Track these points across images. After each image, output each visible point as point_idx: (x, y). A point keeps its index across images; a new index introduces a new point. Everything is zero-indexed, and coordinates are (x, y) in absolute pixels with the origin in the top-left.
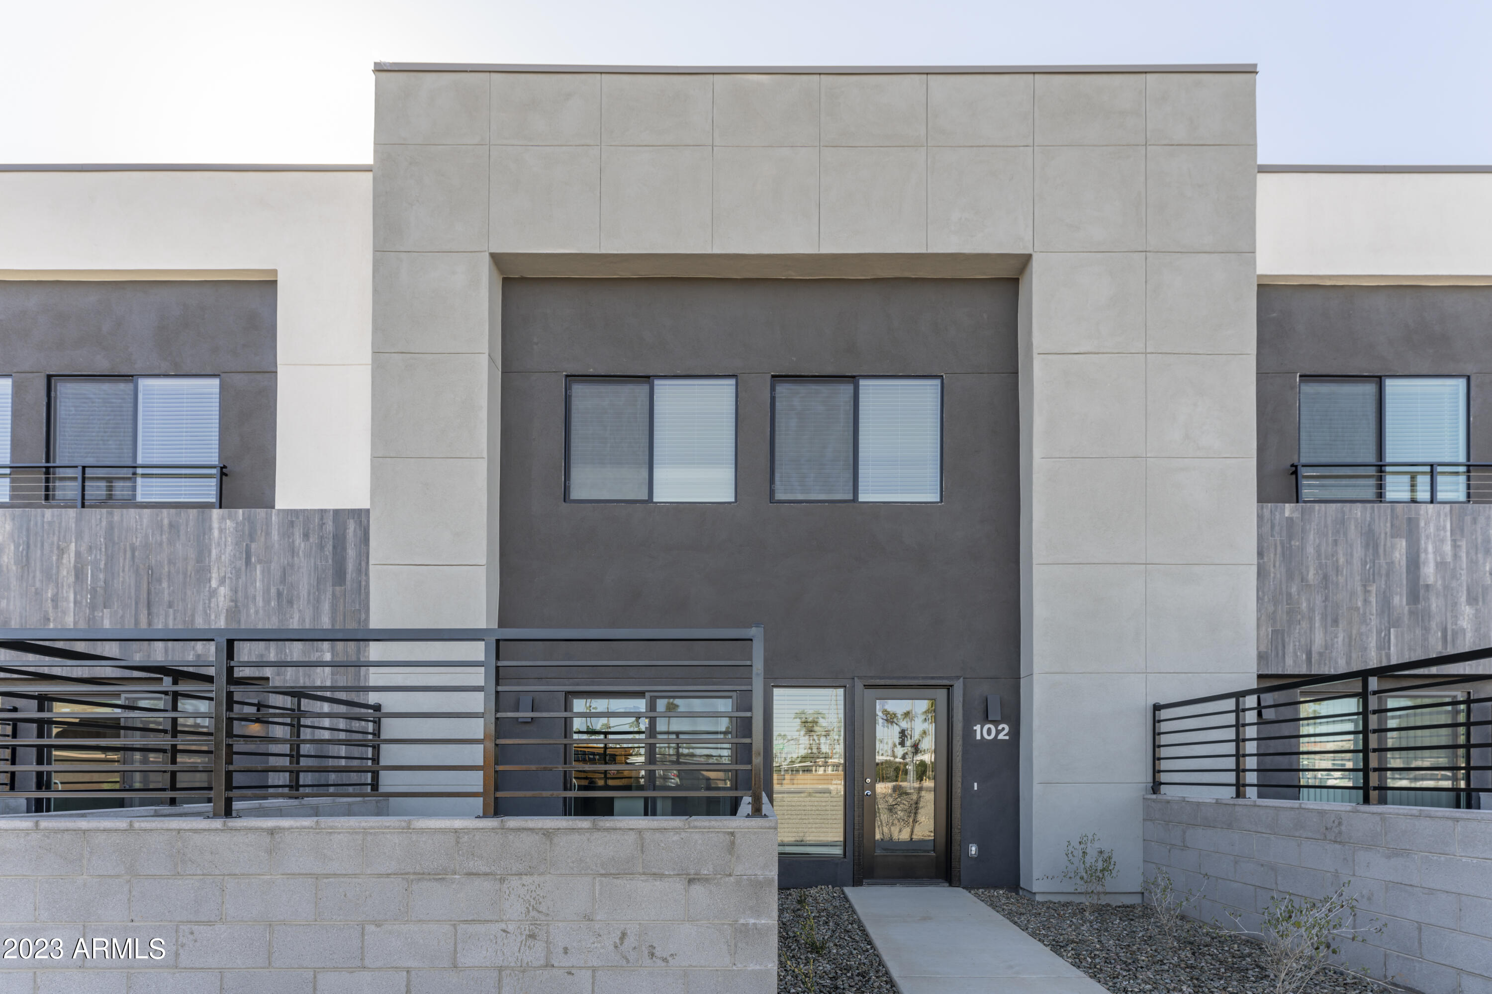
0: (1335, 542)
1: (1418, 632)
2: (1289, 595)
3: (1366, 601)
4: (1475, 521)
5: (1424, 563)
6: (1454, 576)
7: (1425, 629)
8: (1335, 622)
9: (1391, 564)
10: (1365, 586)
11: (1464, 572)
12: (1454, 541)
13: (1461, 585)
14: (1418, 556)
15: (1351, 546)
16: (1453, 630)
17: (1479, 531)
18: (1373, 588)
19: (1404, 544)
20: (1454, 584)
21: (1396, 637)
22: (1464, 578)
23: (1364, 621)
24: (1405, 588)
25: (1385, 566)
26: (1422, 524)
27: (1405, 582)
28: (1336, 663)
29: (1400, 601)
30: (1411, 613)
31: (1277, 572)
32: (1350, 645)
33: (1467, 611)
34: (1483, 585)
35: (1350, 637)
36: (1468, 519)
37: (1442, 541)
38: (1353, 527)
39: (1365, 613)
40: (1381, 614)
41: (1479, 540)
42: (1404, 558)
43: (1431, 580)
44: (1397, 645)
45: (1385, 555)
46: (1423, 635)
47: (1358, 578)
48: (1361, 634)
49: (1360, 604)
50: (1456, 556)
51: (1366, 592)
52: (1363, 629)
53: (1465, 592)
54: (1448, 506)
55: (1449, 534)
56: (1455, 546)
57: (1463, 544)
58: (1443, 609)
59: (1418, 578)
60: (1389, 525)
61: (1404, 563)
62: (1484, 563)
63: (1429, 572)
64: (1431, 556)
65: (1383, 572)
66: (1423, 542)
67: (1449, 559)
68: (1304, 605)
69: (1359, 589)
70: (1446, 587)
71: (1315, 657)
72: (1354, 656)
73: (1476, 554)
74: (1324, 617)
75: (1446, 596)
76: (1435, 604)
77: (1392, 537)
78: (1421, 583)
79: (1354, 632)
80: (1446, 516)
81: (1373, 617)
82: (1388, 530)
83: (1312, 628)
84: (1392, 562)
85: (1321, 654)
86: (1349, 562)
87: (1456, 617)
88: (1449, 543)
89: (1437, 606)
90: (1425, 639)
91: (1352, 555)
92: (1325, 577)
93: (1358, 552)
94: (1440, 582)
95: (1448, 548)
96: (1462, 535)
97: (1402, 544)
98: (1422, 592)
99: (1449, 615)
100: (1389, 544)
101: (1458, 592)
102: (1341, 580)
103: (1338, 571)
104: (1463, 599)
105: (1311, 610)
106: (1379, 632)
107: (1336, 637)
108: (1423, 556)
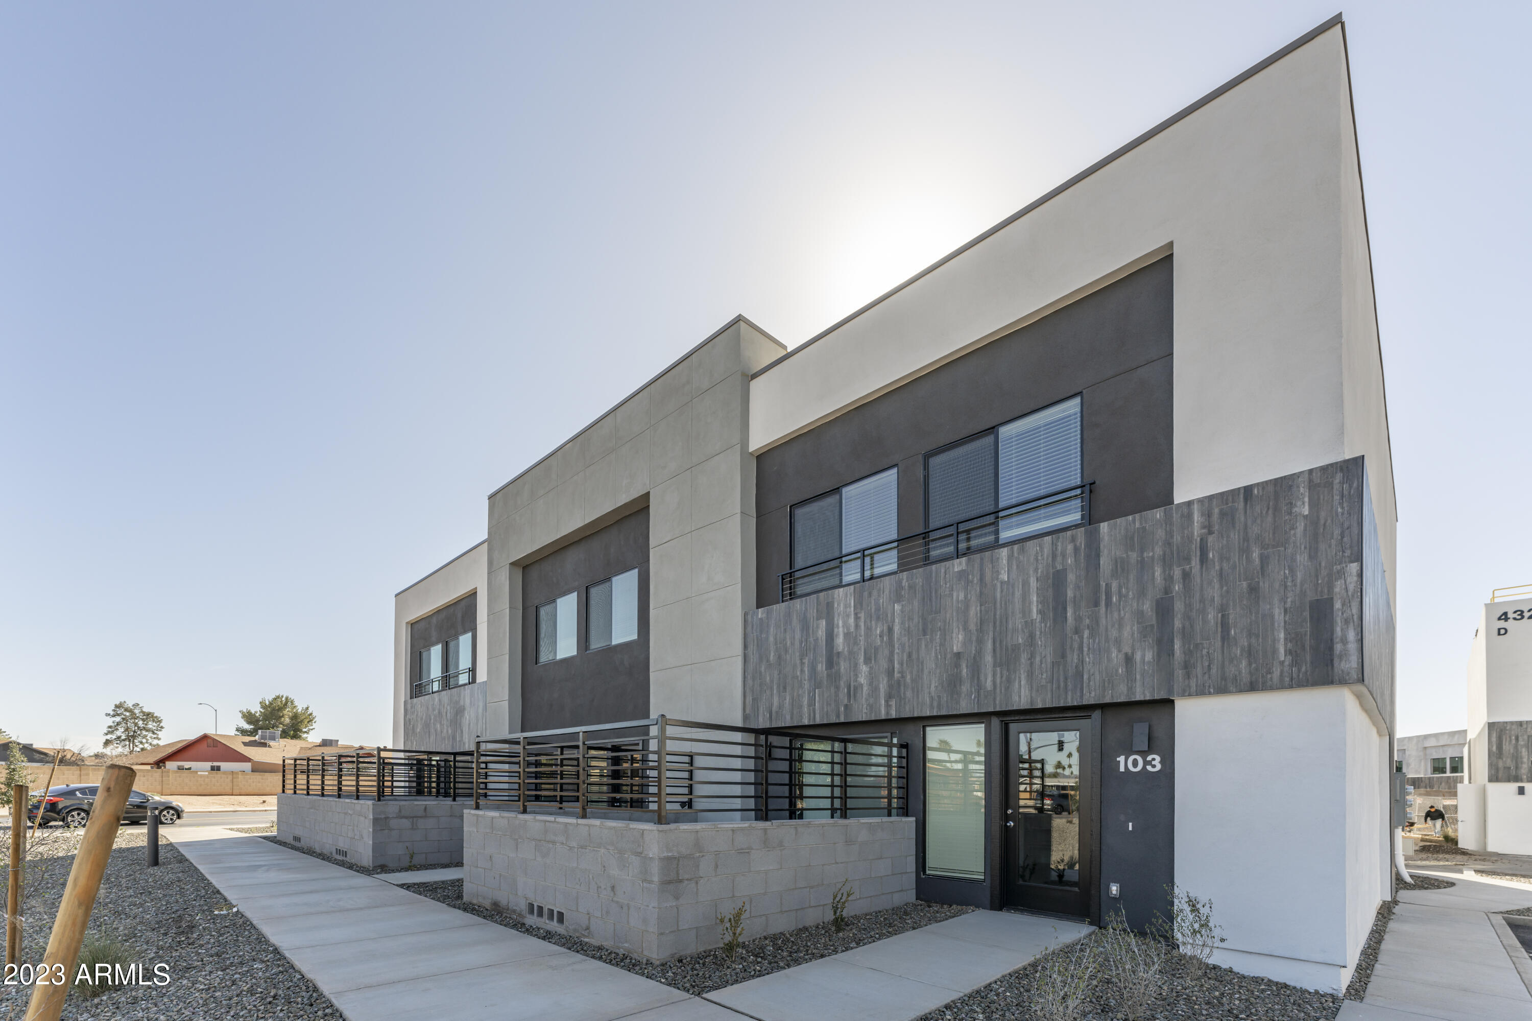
0: (785, 630)
1: (833, 690)
2: (760, 672)
3: (802, 671)
4: (870, 595)
5: (837, 635)
6: (856, 643)
7: (837, 688)
8: (785, 688)
9: (816, 640)
10: (801, 660)
11: (862, 638)
12: (856, 614)
13: (860, 649)
14: (833, 631)
15: (794, 632)
16: (854, 686)
17: (873, 602)
18: (806, 661)
19: (824, 623)
20: (856, 649)
21: (819, 695)
22: (862, 643)
23: (801, 686)
24: (824, 657)
25: (813, 642)
26: (836, 605)
27: (824, 653)
28: (785, 717)
29: (821, 667)
30: (828, 676)
31: (753, 658)
32: (793, 705)
33: (864, 669)
34: (875, 647)
35: (793, 698)
36: (866, 594)
37: (848, 616)
38: (795, 617)
39: (801, 680)
40: (810, 679)
41: (873, 610)
42: (824, 635)
43: (840, 649)
44: (819, 702)
45: (813, 633)
46: (835, 692)
47: (798, 654)
48: (799, 695)
49: (798, 673)
50: (857, 626)
51: (802, 664)
52: (800, 692)
53: (863, 654)
54: (852, 587)
55: (852, 609)
56: (857, 618)
57: (862, 615)
58: (848, 670)
59: (833, 648)
60: (815, 611)
61: (824, 638)
62: (876, 629)
63: (840, 641)
64: (841, 629)
65: (812, 647)
66: (836, 619)
67: (852, 629)
68: (768, 678)
69: (798, 662)
70: (851, 652)
71: (774, 714)
72: (795, 712)
73: (871, 621)
74: (778, 687)
75: (850, 659)
76: (843, 666)
77: (818, 619)
78: (835, 651)
79: (795, 694)
80: (851, 596)
81: (806, 682)
82: (815, 615)
83: (772, 695)
84: (817, 639)
85: (777, 713)
86: (792, 644)
87: (856, 676)
88: (853, 616)
89: (844, 668)
90: (837, 695)
91: (794, 638)
92: (779, 657)
93: (798, 635)
94: (846, 649)
95: (852, 620)
96: (861, 609)
97: (823, 623)
98: (835, 658)
99: (852, 674)
100: (815, 625)
101: (858, 655)
102: (788, 657)
103: (786, 651)
104: (862, 660)
105: (772, 681)
106: (809, 694)
107: (785, 699)
108: (836, 630)
